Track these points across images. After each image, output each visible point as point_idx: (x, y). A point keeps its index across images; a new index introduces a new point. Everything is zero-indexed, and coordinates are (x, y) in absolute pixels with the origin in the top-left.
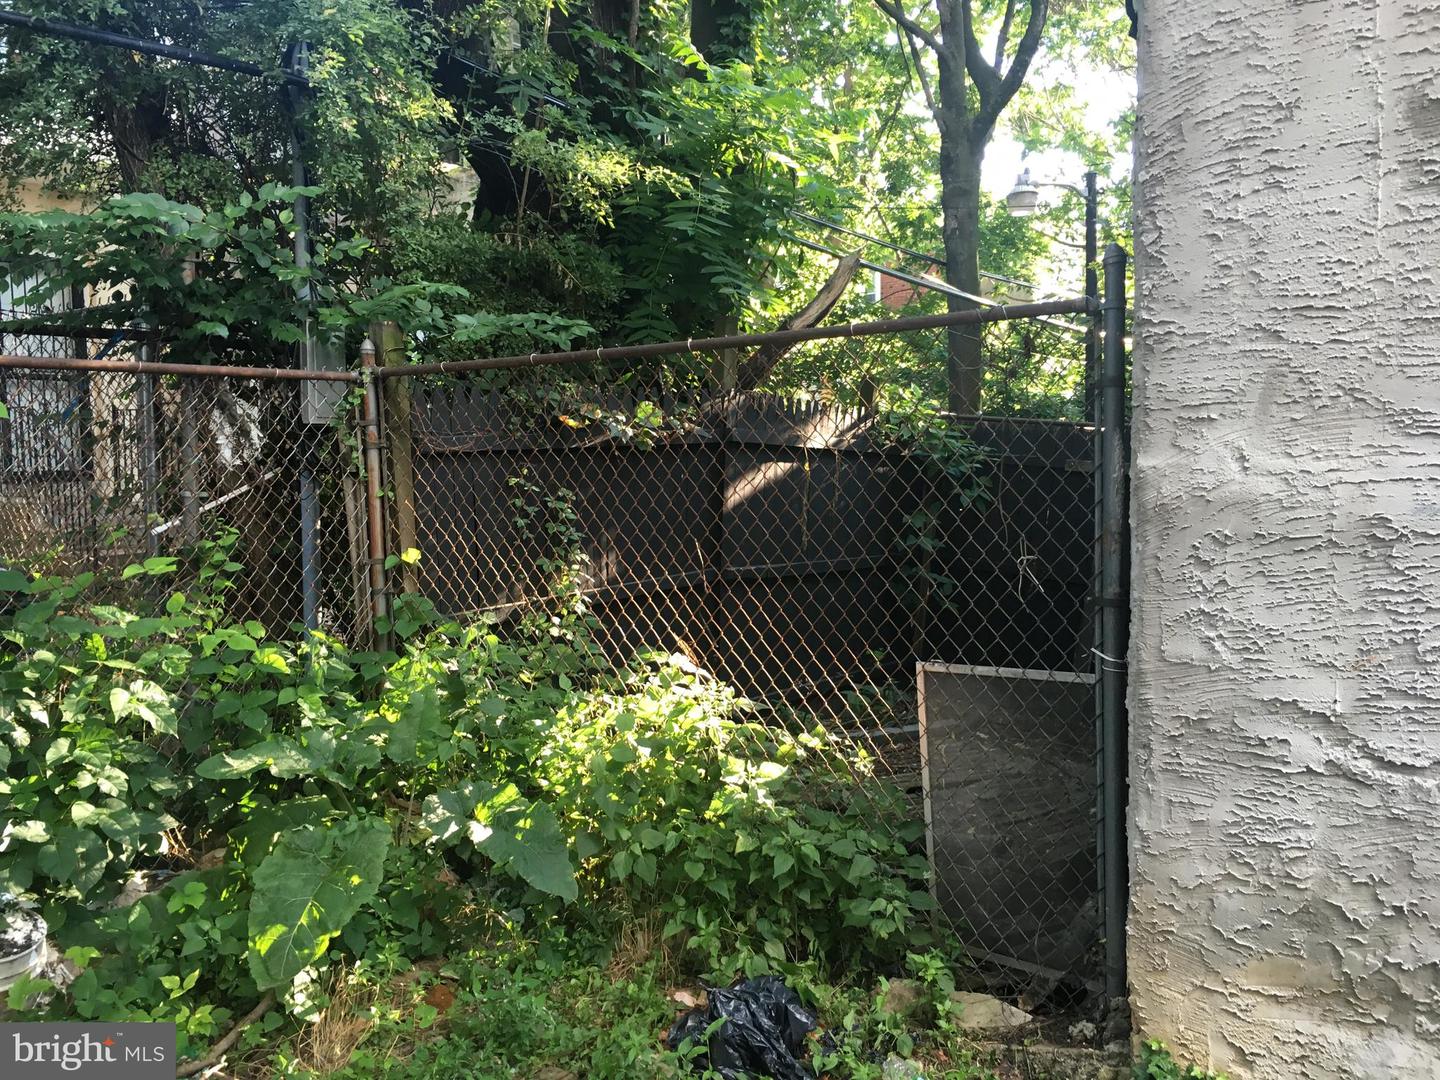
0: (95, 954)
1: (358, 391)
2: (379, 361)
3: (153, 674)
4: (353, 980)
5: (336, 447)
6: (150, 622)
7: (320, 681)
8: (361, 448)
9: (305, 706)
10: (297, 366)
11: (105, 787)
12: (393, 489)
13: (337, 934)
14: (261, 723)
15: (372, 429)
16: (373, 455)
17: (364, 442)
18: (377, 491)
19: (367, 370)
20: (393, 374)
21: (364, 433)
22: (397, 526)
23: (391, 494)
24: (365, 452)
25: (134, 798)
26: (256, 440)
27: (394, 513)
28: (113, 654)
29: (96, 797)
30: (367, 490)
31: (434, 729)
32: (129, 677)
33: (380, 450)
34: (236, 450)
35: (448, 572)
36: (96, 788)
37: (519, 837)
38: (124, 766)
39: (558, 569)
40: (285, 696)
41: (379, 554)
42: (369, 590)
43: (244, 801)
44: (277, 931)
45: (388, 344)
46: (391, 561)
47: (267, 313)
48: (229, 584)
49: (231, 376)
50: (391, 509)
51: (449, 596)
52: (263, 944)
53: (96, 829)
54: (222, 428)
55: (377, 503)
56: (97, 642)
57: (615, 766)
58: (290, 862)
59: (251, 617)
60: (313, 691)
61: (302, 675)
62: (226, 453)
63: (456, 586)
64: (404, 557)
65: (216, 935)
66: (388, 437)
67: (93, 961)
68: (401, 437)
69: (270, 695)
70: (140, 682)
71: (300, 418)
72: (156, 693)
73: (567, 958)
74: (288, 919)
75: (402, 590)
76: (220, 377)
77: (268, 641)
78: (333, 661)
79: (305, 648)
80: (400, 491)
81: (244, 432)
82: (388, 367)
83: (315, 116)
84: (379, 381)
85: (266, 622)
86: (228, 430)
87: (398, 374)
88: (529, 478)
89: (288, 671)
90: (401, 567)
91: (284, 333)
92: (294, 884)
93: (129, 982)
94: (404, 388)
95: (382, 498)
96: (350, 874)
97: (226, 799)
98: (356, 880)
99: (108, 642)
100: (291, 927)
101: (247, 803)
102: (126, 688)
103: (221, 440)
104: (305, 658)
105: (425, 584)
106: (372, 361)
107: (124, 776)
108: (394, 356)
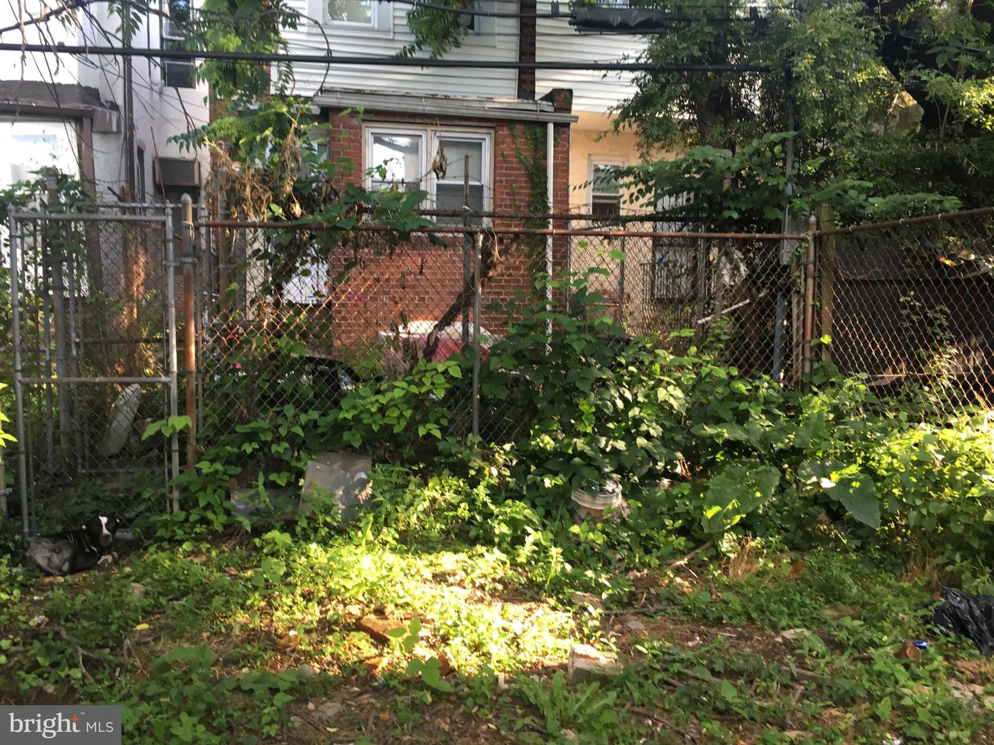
0: (640, 505)
1: (804, 245)
2: (818, 227)
3: (679, 383)
4: (753, 544)
5: (789, 277)
6: (679, 359)
7: (762, 400)
8: (803, 277)
9: (752, 412)
10: (780, 232)
11: (652, 432)
12: (820, 301)
13: (744, 516)
14: (728, 416)
15: (811, 266)
16: (810, 281)
17: (805, 274)
18: (810, 301)
19: (810, 233)
20: (825, 234)
21: (806, 269)
22: (820, 322)
23: (818, 303)
24: (805, 280)
25: (665, 440)
26: (743, 272)
27: (819, 314)
28: (663, 373)
29: (648, 436)
30: (804, 301)
31: (821, 433)
32: (669, 384)
33: (814, 279)
34: (733, 276)
35: (846, 349)
36: (648, 432)
37: (851, 491)
38: (662, 426)
39: (931, 357)
40: (743, 406)
41: (808, 337)
42: (801, 358)
43: (718, 456)
44: (716, 509)
45: (825, 217)
46: (814, 342)
47: (766, 203)
48: (721, 345)
49: (733, 239)
50: (818, 312)
51: (845, 363)
52: (710, 513)
53: (646, 451)
54: (725, 266)
55: (810, 309)
56: (657, 367)
57: (919, 463)
58: (728, 480)
59: (732, 365)
60: (758, 405)
61: (752, 397)
62: (727, 278)
63: (850, 357)
64: (822, 339)
65: (692, 508)
66: (820, 271)
67: (639, 508)
68: (827, 270)
69: (735, 404)
70: (672, 387)
71: (778, 261)
72: (678, 393)
73: (878, 568)
74: (723, 505)
75: (821, 359)
76: (727, 239)
77: (741, 377)
78: (771, 391)
79: (757, 383)
80: (824, 302)
81: (737, 268)
82: (823, 230)
83: (797, 92)
84: (818, 239)
85: (740, 367)
86: (728, 266)
87: (828, 234)
88: (916, 298)
89: (747, 393)
90: (820, 345)
91: (771, 214)
92: (728, 490)
93: (653, 519)
94: (833, 242)
95: (813, 306)
96: (757, 491)
97: (711, 454)
98: (758, 494)
99: (662, 367)
100: (723, 509)
101: (719, 457)
102: (666, 389)
103: (725, 272)
104: (757, 388)
105: (833, 355)
106: (814, 228)
107: (661, 429)
108: (827, 224)
